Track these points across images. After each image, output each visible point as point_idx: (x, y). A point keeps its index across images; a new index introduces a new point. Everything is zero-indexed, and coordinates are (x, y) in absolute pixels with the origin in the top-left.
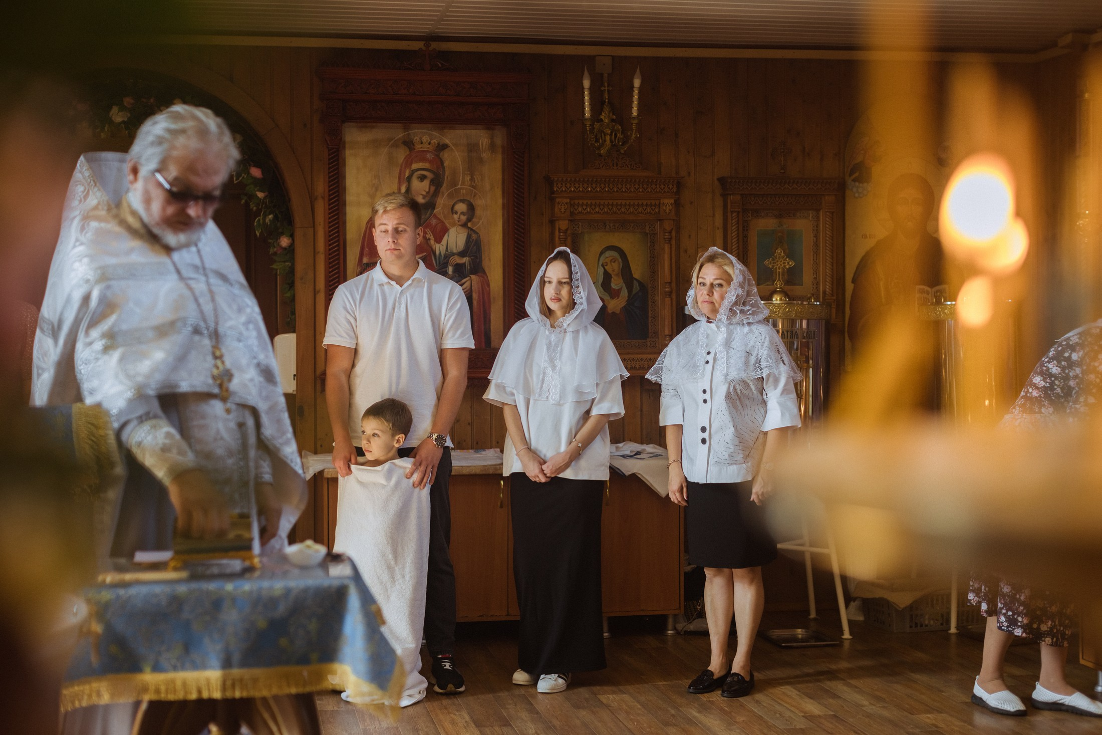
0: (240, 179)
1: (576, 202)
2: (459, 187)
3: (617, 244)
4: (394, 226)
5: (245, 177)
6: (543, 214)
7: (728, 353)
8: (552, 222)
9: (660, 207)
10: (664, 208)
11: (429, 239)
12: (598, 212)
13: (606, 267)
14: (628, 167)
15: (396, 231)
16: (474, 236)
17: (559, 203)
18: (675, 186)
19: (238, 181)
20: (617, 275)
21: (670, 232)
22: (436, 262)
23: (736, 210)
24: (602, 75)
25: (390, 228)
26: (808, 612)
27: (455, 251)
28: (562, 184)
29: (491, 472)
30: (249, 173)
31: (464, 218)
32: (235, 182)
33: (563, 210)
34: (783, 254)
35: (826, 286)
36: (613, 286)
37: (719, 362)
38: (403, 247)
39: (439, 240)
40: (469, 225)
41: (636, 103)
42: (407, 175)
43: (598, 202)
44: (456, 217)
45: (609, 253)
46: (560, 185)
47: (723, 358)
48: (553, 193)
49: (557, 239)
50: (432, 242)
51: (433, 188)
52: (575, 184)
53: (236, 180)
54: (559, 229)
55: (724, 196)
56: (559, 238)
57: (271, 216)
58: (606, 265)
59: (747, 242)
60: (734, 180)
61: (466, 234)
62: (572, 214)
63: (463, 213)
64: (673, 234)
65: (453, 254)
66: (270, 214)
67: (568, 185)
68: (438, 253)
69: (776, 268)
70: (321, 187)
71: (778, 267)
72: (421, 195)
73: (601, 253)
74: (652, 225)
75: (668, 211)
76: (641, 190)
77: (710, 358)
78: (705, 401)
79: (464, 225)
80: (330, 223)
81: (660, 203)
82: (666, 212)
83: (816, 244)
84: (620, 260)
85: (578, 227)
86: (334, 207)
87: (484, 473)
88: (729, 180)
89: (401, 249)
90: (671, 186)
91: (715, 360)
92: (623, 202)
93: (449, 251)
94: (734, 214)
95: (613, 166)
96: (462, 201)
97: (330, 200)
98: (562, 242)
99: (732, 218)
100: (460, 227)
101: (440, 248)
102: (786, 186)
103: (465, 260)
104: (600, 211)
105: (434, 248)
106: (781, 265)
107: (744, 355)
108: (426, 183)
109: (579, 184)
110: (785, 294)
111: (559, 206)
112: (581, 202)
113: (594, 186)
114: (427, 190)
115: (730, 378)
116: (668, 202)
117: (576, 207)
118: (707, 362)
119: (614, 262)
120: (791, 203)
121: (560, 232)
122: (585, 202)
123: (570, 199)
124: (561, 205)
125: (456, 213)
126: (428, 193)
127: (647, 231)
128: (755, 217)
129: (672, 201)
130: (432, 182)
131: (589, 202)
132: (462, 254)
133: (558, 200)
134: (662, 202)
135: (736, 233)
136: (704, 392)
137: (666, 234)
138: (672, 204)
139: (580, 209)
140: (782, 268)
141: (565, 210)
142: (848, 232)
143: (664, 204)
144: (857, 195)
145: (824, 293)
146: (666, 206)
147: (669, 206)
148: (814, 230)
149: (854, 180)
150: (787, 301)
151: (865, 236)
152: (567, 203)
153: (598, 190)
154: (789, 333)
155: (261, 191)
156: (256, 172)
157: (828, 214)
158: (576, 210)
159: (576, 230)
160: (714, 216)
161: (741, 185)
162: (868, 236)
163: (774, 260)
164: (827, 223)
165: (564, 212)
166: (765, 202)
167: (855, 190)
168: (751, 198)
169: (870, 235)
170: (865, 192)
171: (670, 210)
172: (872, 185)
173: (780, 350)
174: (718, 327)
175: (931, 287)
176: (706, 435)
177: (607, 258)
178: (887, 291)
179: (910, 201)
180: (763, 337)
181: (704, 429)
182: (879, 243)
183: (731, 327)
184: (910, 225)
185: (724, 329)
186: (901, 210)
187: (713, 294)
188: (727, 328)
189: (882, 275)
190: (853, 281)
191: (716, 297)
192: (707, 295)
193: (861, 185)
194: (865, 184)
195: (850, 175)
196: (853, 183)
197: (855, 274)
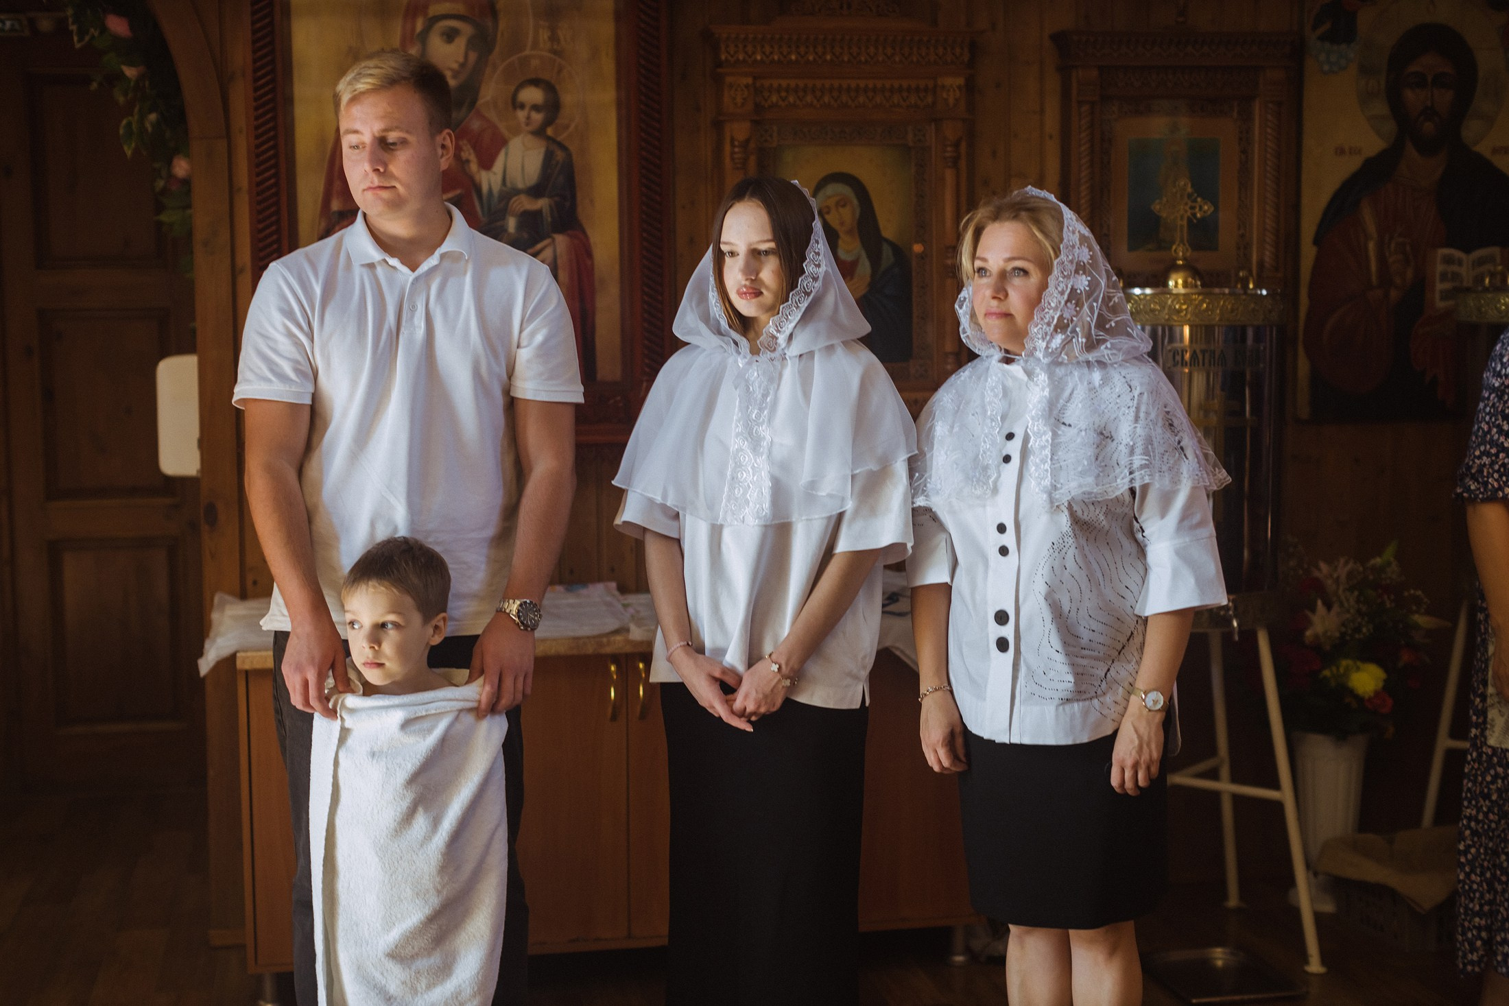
0: (87, 38)
1: (767, 83)
2: (527, 52)
4: (377, 135)
5: (96, 34)
6: (700, 109)
7: (1055, 435)
8: (718, 125)
9: (935, 93)
10: (944, 94)
11: (468, 161)
12: (811, 104)
13: (827, 217)
14: (871, 10)
15: (382, 144)
16: (560, 155)
17: (731, 86)
18: (966, 50)
19: (83, 43)
20: (850, 232)
21: (957, 145)
22: (483, 211)
23: (1088, 98)
25: (367, 138)
27: (520, 185)
28: (736, 47)
29: (590, 650)
30: (104, 29)
31: (538, 117)
32: (78, 46)
33: (739, 100)
34: (1189, 189)
35: (1263, 252)
36: (841, 254)
37: (1032, 460)
38: (400, 182)
39: (487, 164)
40: (550, 131)
42: (420, 29)
43: (810, 83)
44: (521, 115)
45: (832, 189)
46: (732, 50)
47: (1043, 448)
48: (719, 64)
49: (727, 161)
50: (474, 167)
51: (473, 57)
52: (763, 47)
53: (79, 41)
54: (732, 140)
55: (1064, 70)
56: (733, 159)
57: (153, 117)
58: (828, 213)
59: (1109, 163)
60: (1083, 38)
61: (543, 150)
62: (758, 108)
63: (536, 108)
64: (963, 148)
65: (516, 192)
66: (150, 112)
67: (750, 49)
68: (485, 189)
70: (240, 55)
71: (1178, 215)
72: (449, 69)
73: (818, 188)
74: (920, 131)
75: (951, 101)
76: (897, 59)
77: (1014, 448)
78: (1004, 551)
79: (539, 133)
80: (257, 128)
81: (935, 85)
82: (948, 104)
84: (855, 202)
85: (771, 136)
86: (266, 94)
87: (575, 652)
88: (1075, 38)
89: (398, 186)
90: (958, 51)
91: (1025, 453)
92: (862, 84)
93: (508, 184)
94: (1085, 108)
95: (841, 8)
96: (535, 82)
97: (256, 80)
98: (739, 166)
99: (1080, 115)
100: (530, 137)
101: (490, 180)
102: (1190, 49)
103: (542, 204)
104: (815, 102)
105: (477, 178)
106: (1186, 211)
107: (1093, 437)
108: (460, 43)
109: (772, 47)
110: (1192, 269)
111: (732, 93)
112: (775, 83)
113: (802, 50)
114: (461, 60)
115: (1063, 497)
116: (953, 82)
117: (766, 94)
118: (1007, 459)
119: (844, 206)
120: (1198, 84)
121: (733, 146)
122: (784, 83)
123: (755, 78)
124: (736, 90)
125: (522, 106)
126: (463, 65)
127: (911, 144)
128: (1125, 113)
129: (960, 81)
130: (471, 44)
131: (793, 83)
132: (536, 191)
133: (729, 79)
134: (940, 83)
136: (1002, 528)
137: (948, 149)
138: (959, 87)
139: (774, 99)
140: (1188, 218)
141: (744, 99)
142: (1309, 142)
143: (943, 87)
144: (1326, 68)
145: (1261, 265)
146: (949, 90)
147: (954, 91)
148: (1241, 139)
149: (1322, 38)
150: (1196, 286)
151: (1340, 151)
152: (747, 86)
153: (811, 58)
154: (1207, 356)
155: (131, 64)
156: (118, 26)
157: (1270, 105)
158: (766, 100)
159: (766, 141)
160: (1042, 111)
161: (1099, 47)
162: (1346, 151)
163: (1171, 200)
164: (1269, 124)
165: (742, 104)
166: (1146, 82)
167: (1323, 57)
168: (1117, 75)
169: (1350, 148)
170: (1343, 62)
171: (956, 100)
172: (1356, 48)
173: (1176, 423)
174: (1029, 374)
175: (1467, 250)
176: (1008, 631)
177: (829, 197)
178: (1382, 260)
179: (1430, 79)
180: (1136, 393)
181: (1001, 618)
182: (1369, 164)
183: (1060, 371)
184: (1428, 127)
185: (1042, 377)
186: (1411, 96)
187: (1007, 295)
188: (1051, 375)
189: (1372, 228)
190: (1316, 241)
191: (1016, 302)
192: (994, 298)
193: (1335, 47)
194: (1344, 46)
195: (1315, 28)
196: (1319, 44)
197: (1320, 225)
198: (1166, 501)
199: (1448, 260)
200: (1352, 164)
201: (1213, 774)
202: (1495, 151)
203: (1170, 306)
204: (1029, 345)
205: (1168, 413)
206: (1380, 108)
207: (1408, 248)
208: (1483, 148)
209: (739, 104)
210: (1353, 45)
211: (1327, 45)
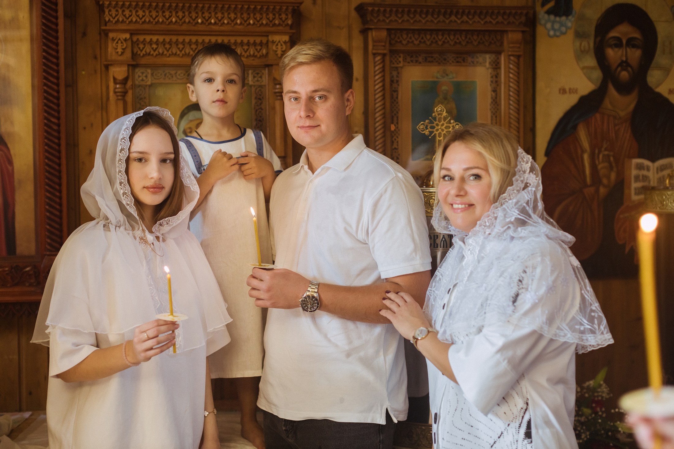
1: (141, 38)
6: (95, 58)
8: (106, 68)
9: (268, 46)
10: (274, 48)
12: (176, 54)
17: (113, 40)
18: (290, 16)
23: (380, 52)
28: (117, 11)
33: (120, 50)
34: (445, 114)
43: (174, 38)
45: (194, 115)
46: (114, 13)
48: (104, 24)
49: (112, 93)
54: (115, 79)
55: (364, 32)
56: (115, 92)
59: (397, 98)
60: (376, 9)
62: (134, 55)
67: (127, 12)
69: (435, 134)
71: (437, 133)
74: (258, 74)
75: (278, 52)
76: (238, 21)
81: (268, 41)
82: (277, 55)
83: (496, 102)
85: (146, 77)
88: (370, 9)
90: (284, 16)
94: (378, 58)
98: (120, 98)
99: (375, 63)
102: (453, 18)
106: (443, 130)
109: (144, 11)
111: (114, 44)
112: (148, 38)
113: (167, 14)
116: (280, 39)
117: (141, 46)
120: (460, 43)
121: (115, 83)
122: (155, 38)
123: (131, 34)
124: (117, 43)
127: (251, 83)
128: (409, 63)
129: (286, 38)
131: (161, 38)
133: (111, 35)
134: (271, 40)
135: (381, 84)
137: (278, 87)
138: (285, 42)
139: (148, 49)
140: (444, 135)
141: (123, 49)
142: (540, 85)
143: (273, 42)
144: (552, 33)
146: (277, 45)
147: (281, 45)
148: (492, 81)
149: (548, 12)
151: (563, 91)
152: (126, 40)
153: (174, 20)
157: (512, 58)
158: (141, 50)
159: (143, 80)
161: (387, 15)
162: (567, 90)
163: (431, 122)
164: (511, 71)
165: (122, 53)
166: (422, 41)
167: (549, 25)
168: (402, 36)
169: (570, 89)
170: (563, 29)
171: (283, 51)
172: (573, 19)
175: (653, 160)
177: (191, 121)
178: (594, 167)
179: (624, 42)
182: (583, 99)
184: (624, 75)
186: (613, 54)
189: (586, 144)
190: (547, 153)
191: (474, 196)
193: (558, 19)
194: (564, 18)
195: (543, 5)
196: (546, 16)
197: (549, 143)
199: (640, 167)
200: (573, 100)
202: (671, 92)
206: (591, 61)
207: (612, 159)
208: (663, 90)
209: (120, 53)
210: (570, 17)
211: (552, 17)
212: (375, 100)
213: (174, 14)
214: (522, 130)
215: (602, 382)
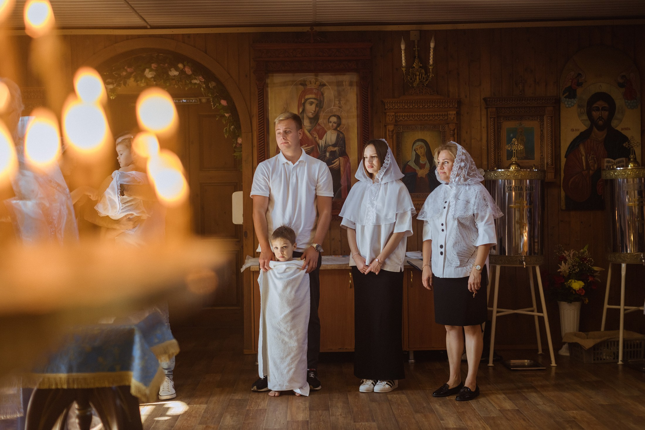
0: (215, 106)
1: (399, 114)
2: (332, 107)
3: (423, 138)
4: (284, 130)
5: (218, 105)
6: (380, 122)
7: (456, 202)
8: (385, 126)
9: (447, 116)
10: (450, 116)
11: (316, 137)
12: (412, 120)
13: (417, 151)
14: (428, 93)
15: (285, 133)
16: (341, 135)
17: (388, 115)
18: (456, 104)
19: (215, 108)
20: (423, 156)
21: (454, 130)
22: (319, 151)
23: (493, 116)
24: (414, 41)
25: (281, 131)
26: (537, 350)
27: (330, 144)
28: (390, 104)
29: (344, 268)
30: (220, 104)
31: (335, 125)
32: (213, 108)
33: (391, 119)
35: (548, 160)
36: (421, 162)
37: (450, 208)
38: (290, 141)
39: (321, 138)
40: (338, 129)
41: (432, 57)
42: (303, 102)
43: (411, 114)
44: (330, 124)
45: (418, 143)
46: (389, 105)
47: (453, 205)
48: (385, 109)
50: (317, 139)
51: (317, 109)
52: (397, 104)
54: (389, 130)
55: (487, 108)
56: (389, 135)
57: (233, 127)
58: (417, 150)
59: (500, 135)
60: (491, 99)
61: (336, 134)
62: (396, 121)
63: (334, 123)
64: (456, 131)
65: (330, 146)
67: (394, 105)
68: (320, 145)
70: (255, 110)
71: (513, 149)
72: (311, 113)
73: (414, 143)
74: (443, 127)
75: (452, 118)
76: (436, 107)
77: (446, 205)
78: (443, 230)
79: (335, 129)
80: (259, 130)
81: (447, 114)
82: (451, 119)
83: (542, 136)
84: (425, 147)
85: (400, 129)
86: (261, 120)
87: (339, 268)
88: (489, 100)
90: (454, 104)
91: (449, 206)
92: (426, 114)
93: (327, 144)
94: (492, 119)
95: (420, 93)
96: (335, 116)
97: (259, 117)
98: (391, 137)
99: (491, 121)
100: (333, 130)
101: (322, 143)
102: (523, 102)
103: (336, 149)
104: (413, 119)
105: (318, 142)
106: (515, 148)
107: (465, 202)
108: (314, 106)
109: (400, 104)
110: (517, 164)
112: (401, 114)
113: (409, 105)
114: (314, 110)
115: (457, 216)
116: (453, 113)
117: (399, 117)
118: (445, 208)
119: (421, 148)
120: (527, 111)
121: (389, 132)
122: (404, 114)
123: (395, 113)
124: (390, 116)
125: (331, 122)
126: (315, 112)
127: (441, 130)
128: (505, 120)
129: (455, 112)
130: (317, 106)
131: (406, 114)
132: (334, 145)
133: (388, 114)
134: (449, 113)
135: (493, 130)
136: (442, 225)
137: (451, 132)
138: (454, 114)
139: (401, 118)
140: (516, 150)
142: (563, 127)
143: (450, 114)
145: (547, 163)
148: (541, 127)
149: (565, 97)
150: (518, 169)
151: (573, 130)
152: (393, 115)
153: (411, 107)
154: (517, 188)
155: (227, 113)
156: (224, 103)
157: (549, 117)
158: (399, 119)
159: (399, 130)
160: (481, 121)
161: (496, 102)
162: (575, 130)
163: (511, 145)
164: (549, 123)
165: (392, 120)
166: (511, 111)
167: (566, 103)
168: (502, 110)
169: (576, 129)
170: (573, 104)
171: (453, 118)
172: (577, 100)
173: (486, 199)
174: (451, 187)
175: (615, 159)
176: (443, 250)
177: (418, 146)
178: (587, 162)
179: (600, 108)
180: (476, 192)
181: (441, 247)
182: (582, 134)
183: (459, 187)
184: (601, 123)
185: (454, 188)
186: (595, 114)
187: (444, 168)
188: (457, 187)
189: (583, 153)
190: (566, 157)
191: (446, 170)
192: (441, 169)
193: (570, 100)
194: (573, 100)
195: (563, 95)
196: (565, 99)
197: (567, 152)
198: (483, 218)
199: (608, 162)
200: (577, 134)
201: (533, 311)
202: (622, 129)
203: (507, 174)
204: (451, 180)
205: (484, 197)
206: (585, 117)
207: (595, 159)
208: (619, 128)
209: (391, 120)
210: (575, 99)
211: (567, 99)
212: (491, 136)
213: (411, 105)
214: (553, 147)
215: (586, 250)
